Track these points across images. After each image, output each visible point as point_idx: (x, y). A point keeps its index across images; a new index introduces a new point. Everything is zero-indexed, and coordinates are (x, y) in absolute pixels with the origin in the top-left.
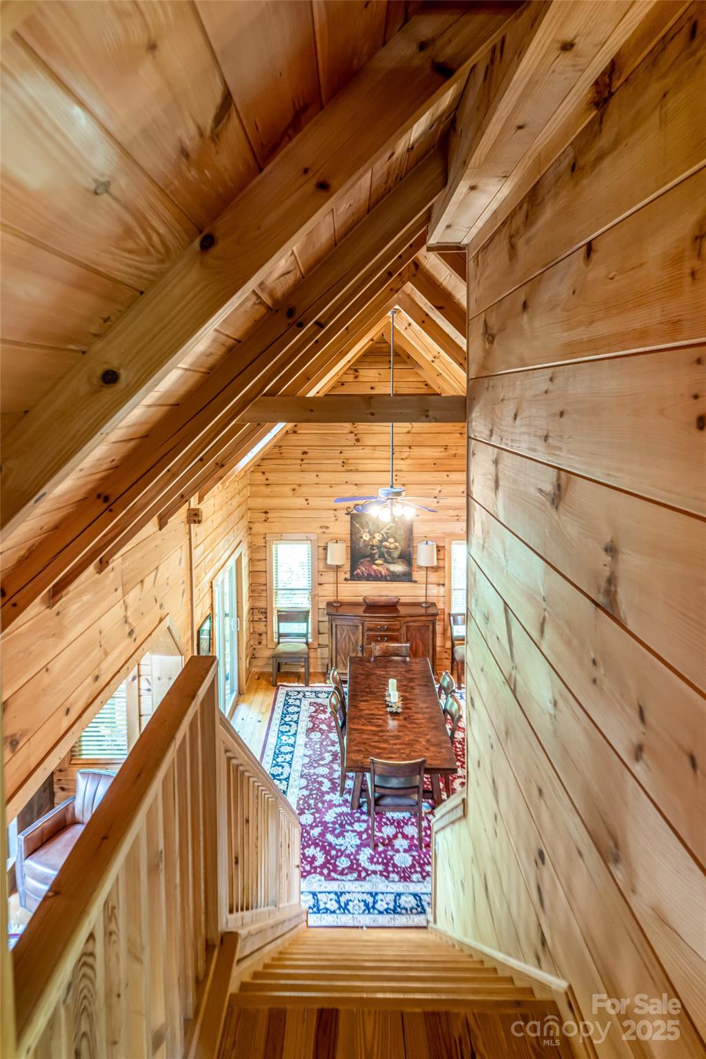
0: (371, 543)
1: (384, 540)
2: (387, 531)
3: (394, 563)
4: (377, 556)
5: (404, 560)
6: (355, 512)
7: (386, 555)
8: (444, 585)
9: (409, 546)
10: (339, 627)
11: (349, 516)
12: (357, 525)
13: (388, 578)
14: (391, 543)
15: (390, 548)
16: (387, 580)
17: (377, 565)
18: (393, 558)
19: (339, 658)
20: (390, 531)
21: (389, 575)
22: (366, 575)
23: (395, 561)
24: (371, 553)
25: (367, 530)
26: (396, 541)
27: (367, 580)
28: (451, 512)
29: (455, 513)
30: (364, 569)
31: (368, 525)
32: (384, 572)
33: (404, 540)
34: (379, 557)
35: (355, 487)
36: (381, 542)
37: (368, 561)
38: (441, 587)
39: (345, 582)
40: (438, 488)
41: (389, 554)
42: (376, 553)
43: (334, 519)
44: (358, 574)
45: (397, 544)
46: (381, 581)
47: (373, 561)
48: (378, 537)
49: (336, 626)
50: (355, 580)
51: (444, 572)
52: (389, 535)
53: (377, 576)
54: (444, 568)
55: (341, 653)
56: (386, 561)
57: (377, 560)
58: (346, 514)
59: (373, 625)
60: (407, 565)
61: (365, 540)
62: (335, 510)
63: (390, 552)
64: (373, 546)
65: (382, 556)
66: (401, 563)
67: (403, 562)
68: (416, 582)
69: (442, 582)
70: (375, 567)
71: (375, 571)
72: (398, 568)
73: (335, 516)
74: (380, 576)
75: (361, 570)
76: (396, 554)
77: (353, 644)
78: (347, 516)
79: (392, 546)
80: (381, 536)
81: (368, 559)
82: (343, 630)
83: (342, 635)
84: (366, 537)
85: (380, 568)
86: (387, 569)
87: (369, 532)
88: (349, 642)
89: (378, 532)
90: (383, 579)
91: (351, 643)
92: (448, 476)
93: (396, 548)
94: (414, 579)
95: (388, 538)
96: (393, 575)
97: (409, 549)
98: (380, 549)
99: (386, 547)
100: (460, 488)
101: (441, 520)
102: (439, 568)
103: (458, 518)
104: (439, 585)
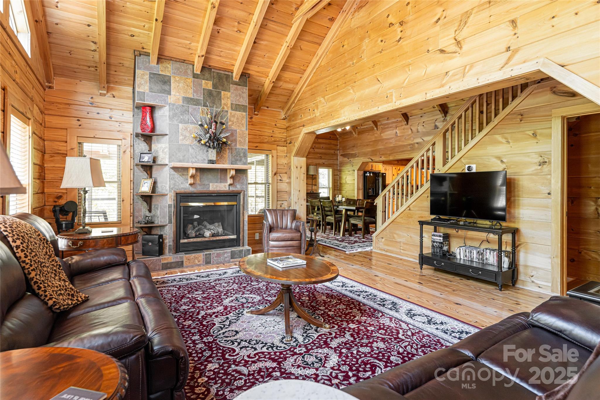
8: (316, 185)
28: (319, 155)
29: (320, 155)
54: (316, 178)
100: (322, 146)
101: (315, 158)
102: (314, 178)
103: (321, 158)
104: (314, 185)
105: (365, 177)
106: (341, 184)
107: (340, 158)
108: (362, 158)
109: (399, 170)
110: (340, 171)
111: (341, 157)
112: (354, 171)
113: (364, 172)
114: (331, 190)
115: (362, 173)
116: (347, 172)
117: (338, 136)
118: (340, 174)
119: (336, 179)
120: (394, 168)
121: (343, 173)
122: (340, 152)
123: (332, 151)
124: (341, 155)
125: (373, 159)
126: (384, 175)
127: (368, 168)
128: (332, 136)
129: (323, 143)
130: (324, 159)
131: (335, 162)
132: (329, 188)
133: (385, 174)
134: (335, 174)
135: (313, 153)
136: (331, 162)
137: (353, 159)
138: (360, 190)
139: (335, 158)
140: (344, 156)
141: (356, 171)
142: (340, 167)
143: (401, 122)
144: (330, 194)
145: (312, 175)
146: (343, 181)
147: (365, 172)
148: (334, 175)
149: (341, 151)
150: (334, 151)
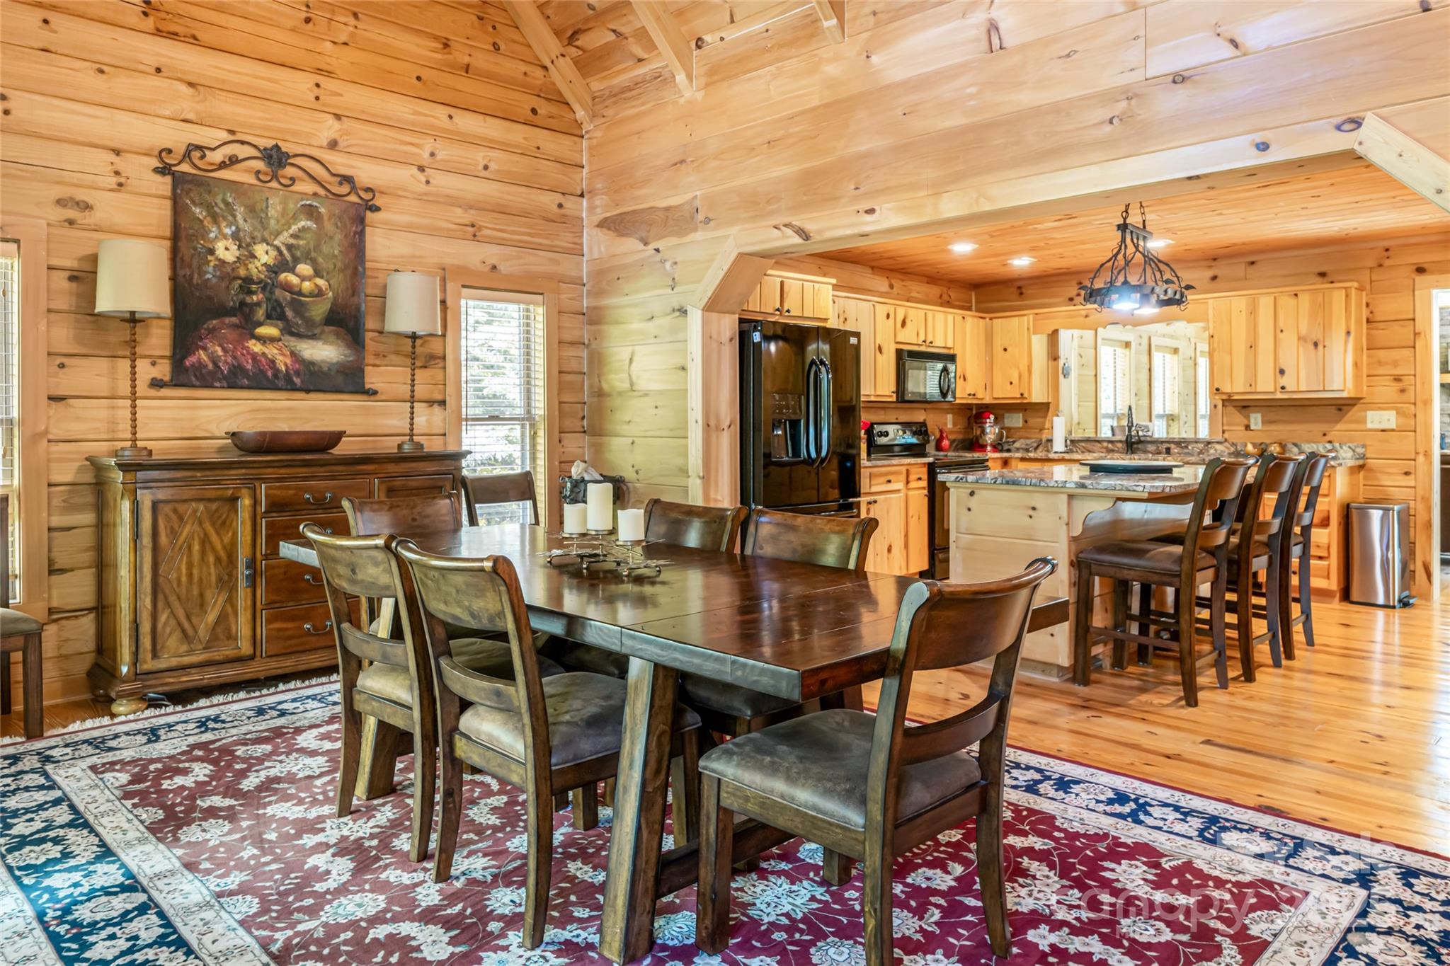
0: (242, 272)
1: (283, 265)
2: (291, 241)
3: (313, 337)
4: (260, 314)
5: (342, 331)
6: (185, 167)
7: (289, 313)
8: (443, 403)
9: (354, 291)
10: (167, 509)
11: (168, 179)
12: (197, 210)
13: (297, 381)
14: (303, 279)
15: (300, 293)
16: (294, 389)
17: (263, 340)
18: (310, 323)
19: (163, 618)
20: (301, 242)
21: (297, 373)
22: (225, 369)
23: (317, 331)
24: (243, 304)
25: (228, 231)
26: (318, 273)
27: (232, 386)
28: (459, 215)
29: (468, 217)
30: (219, 349)
31: (234, 216)
32: (283, 362)
33: (341, 271)
34: (269, 317)
35: (184, 88)
36: (274, 270)
37: (235, 326)
38: (436, 408)
39: (153, 392)
40: (428, 145)
41: (299, 307)
42: (258, 304)
43: (113, 180)
44: (200, 366)
45: (320, 282)
46: (276, 388)
47: (248, 327)
48: (264, 255)
49: (155, 505)
50: (193, 386)
51: (444, 368)
52: (298, 254)
53: (263, 372)
54: (444, 358)
55: (173, 599)
56: (289, 330)
57: (260, 324)
58: (156, 170)
59: (291, 492)
60: (349, 347)
61: (223, 262)
62: (117, 152)
63: (302, 304)
64: (248, 280)
65: (276, 314)
66: (332, 338)
67: (338, 336)
68: (375, 393)
69: (439, 397)
70: (255, 347)
71: (254, 357)
72: (325, 352)
73: (117, 173)
74: (270, 374)
75: (210, 352)
76: (319, 310)
77: (218, 559)
78: (158, 178)
79: (307, 285)
80: (273, 253)
81: (234, 320)
82: (181, 518)
83: (173, 533)
84: (226, 251)
85: (272, 351)
86: (293, 354)
87: (235, 236)
88: (203, 552)
89: (264, 240)
90: (281, 383)
91: (211, 559)
92: (450, 117)
93: (319, 293)
94: (367, 386)
95: (296, 261)
96: (312, 373)
97: (355, 299)
98: (272, 293)
99: (287, 287)
100: (480, 156)
101: (432, 232)
102: (432, 357)
103: (474, 233)
104: (431, 403)
105: (747, 353)
106: (600, 394)
107: (596, 243)
108: (734, 230)
109: (904, 324)
110: (595, 318)
111: (603, 236)
112: (683, 312)
113: (741, 321)
114: (541, 433)
115: (728, 326)
116: (636, 326)
117: (580, 114)
118: (596, 337)
119: (574, 365)
120: (882, 310)
121: (613, 332)
122: (591, 208)
123: (549, 201)
124: (603, 224)
125: (809, 227)
126: (853, 341)
127: (764, 303)
128: (544, 108)
129: (491, 144)
130: (492, 241)
131: (566, 266)
132: (529, 417)
133: (857, 335)
134: (568, 337)
135: (420, 198)
136: (540, 262)
137: (673, 241)
138: (719, 429)
139: (564, 240)
140: (616, 225)
141: (695, 318)
142: (598, 293)
144: (534, 459)
145: (414, 337)
146: (615, 380)
147: (746, 327)
148: (558, 343)
149: (598, 201)
150: (559, 198)
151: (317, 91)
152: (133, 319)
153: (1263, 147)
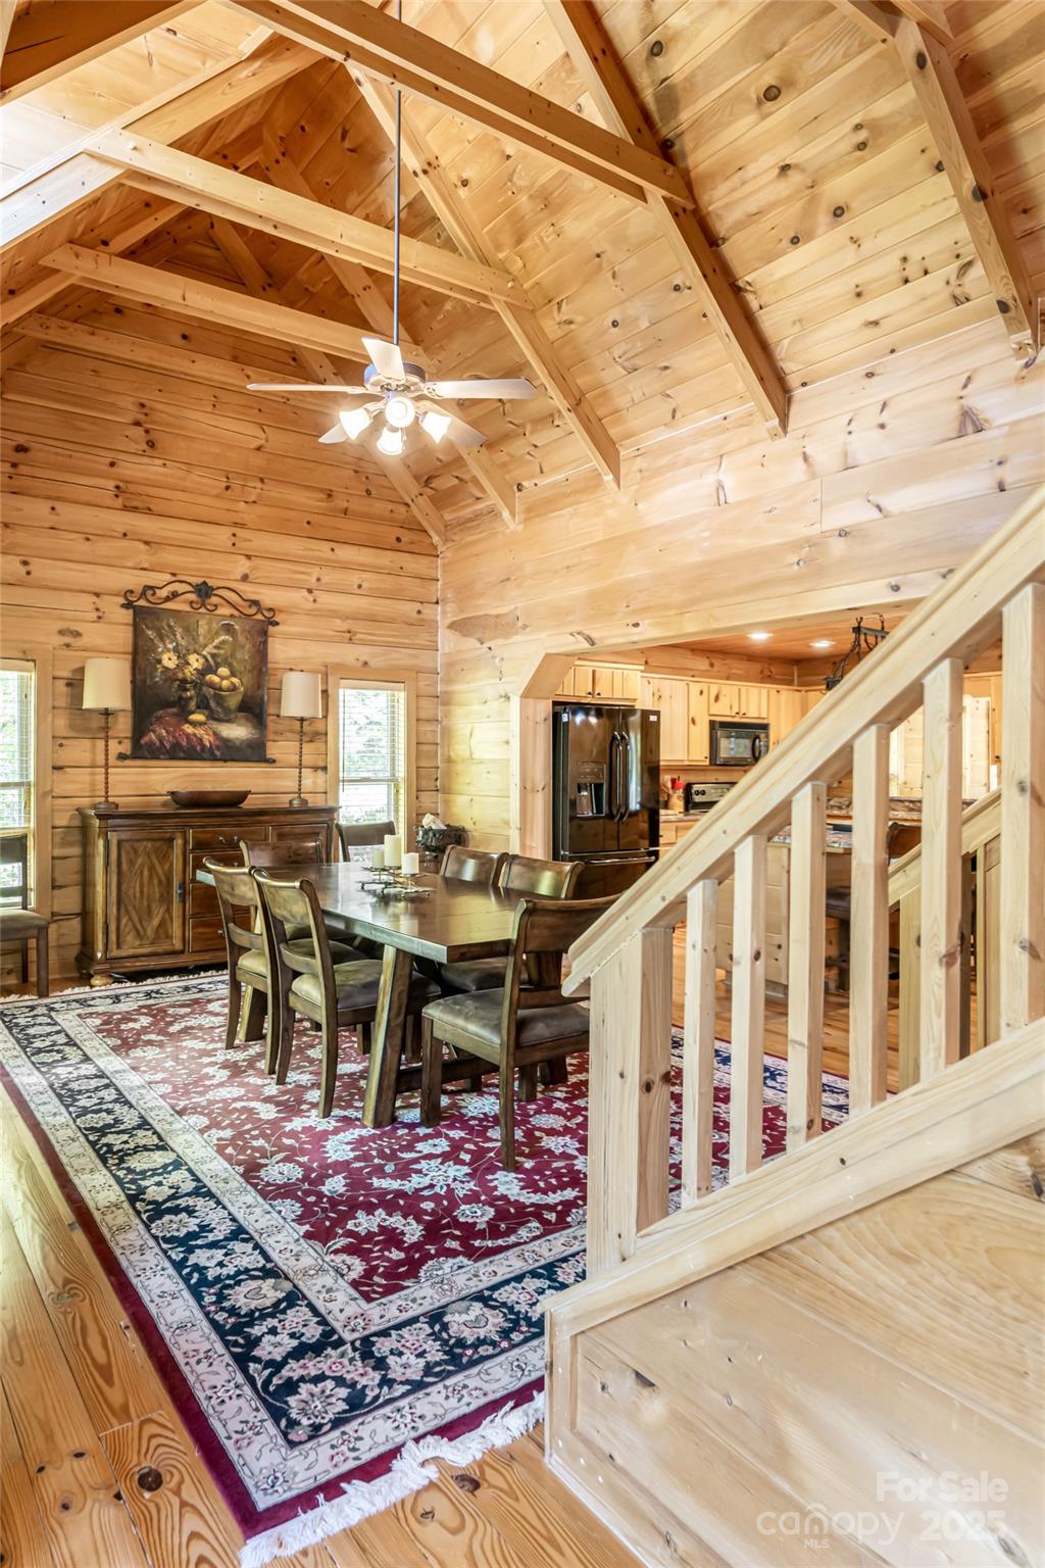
0: (180, 675)
1: (209, 669)
2: (215, 651)
3: (229, 721)
4: (193, 705)
5: (250, 716)
6: (142, 603)
7: (213, 704)
8: (325, 769)
9: (259, 686)
10: (126, 846)
11: (131, 611)
12: (150, 633)
13: (218, 753)
14: (223, 678)
15: (221, 689)
16: (215, 759)
17: (194, 724)
18: (227, 710)
19: (124, 921)
20: (222, 652)
21: (218, 748)
22: (168, 745)
23: (232, 716)
24: (180, 698)
25: (170, 646)
26: (233, 674)
27: (172, 758)
28: (340, 624)
29: (345, 625)
30: (164, 731)
31: (175, 635)
32: (208, 740)
33: (250, 671)
34: (198, 707)
35: (142, 546)
36: (202, 673)
37: (175, 715)
38: (320, 773)
39: (119, 763)
40: (315, 572)
41: (219, 700)
42: (191, 698)
43: (94, 615)
44: (151, 744)
45: (235, 680)
46: (202, 759)
47: (184, 716)
48: (195, 662)
49: (120, 843)
50: (146, 758)
51: (326, 742)
52: (219, 660)
53: (194, 748)
54: (326, 734)
55: (130, 908)
56: (212, 717)
57: (193, 713)
58: (123, 606)
59: (209, 836)
60: (255, 727)
61: (167, 669)
62: (97, 595)
63: (221, 697)
64: (184, 681)
65: (203, 705)
66: (243, 721)
67: (247, 719)
68: (274, 761)
69: (322, 764)
70: (188, 729)
71: (188, 736)
72: (238, 731)
73: (97, 610)
74: (198, 748)
75: (158, 734)
76: (234, 701)
77: (160, 882)
78: (124, 611)
79: (225, 683)
80: (202, 661)
81: (174, 710)
82: (136, 852)
83: (131, 862)
84: (169, 661)
85: (200, 732)
86: (215, 734)
87: (176, 650)
88: (150, 877)
89: (196, 652)
90: (205, 755)
91: (156, 881)
92: (333, 550)
93: (234, 688)
94: (268, 756)
95: (218, 665)
96: (228, 747)
97: (259, 693)
98: (200, 689)
99: (211, 685)
100: (355, 578)
101: (320, 639)
102: (317, 734)
103: (350, 637)
104: (316, 768)
105: (558, 730)
106: (449, 761)
107: (446, 641)
108: (543, 635)
109: (717, 699)
110: (445, 700)
111: (452, 635)
112: (507, 698)
113: (555, 703)
114: (402, 791)
115: (544, 708)
116: (475, 708)
117: (436, 539)
118: (447, 715)
119: (429, 738)
120: (695, 688)
121: (458, 711)
122: (444, 613)
123: (410, 609)
124: (451, 626)
125: (594, 635)
126: (653, 718)
127: (576, 687)
128: (406, 537)
129: (364, 568)
130: (364, 643)
131: (423, 659)
132: (393, 779)
133: (657, 713)
134: (424, 715)
135: (308, 613)
136: (402, 657)
137: (500, 641)
138: (534, 791)
139: (423, 639)
140: (461, 627)
141: (516, 702)
142: (449, 681)
143: (746, 422)
144: (397, 811)
145: (302, 720)
146: (459, 749)
147: (560, 707)
148: (416, 720)
149: (450, 607)
150: (418, 606)
151: (233, 540)
152: (107, 713)
153: (896, 588)
